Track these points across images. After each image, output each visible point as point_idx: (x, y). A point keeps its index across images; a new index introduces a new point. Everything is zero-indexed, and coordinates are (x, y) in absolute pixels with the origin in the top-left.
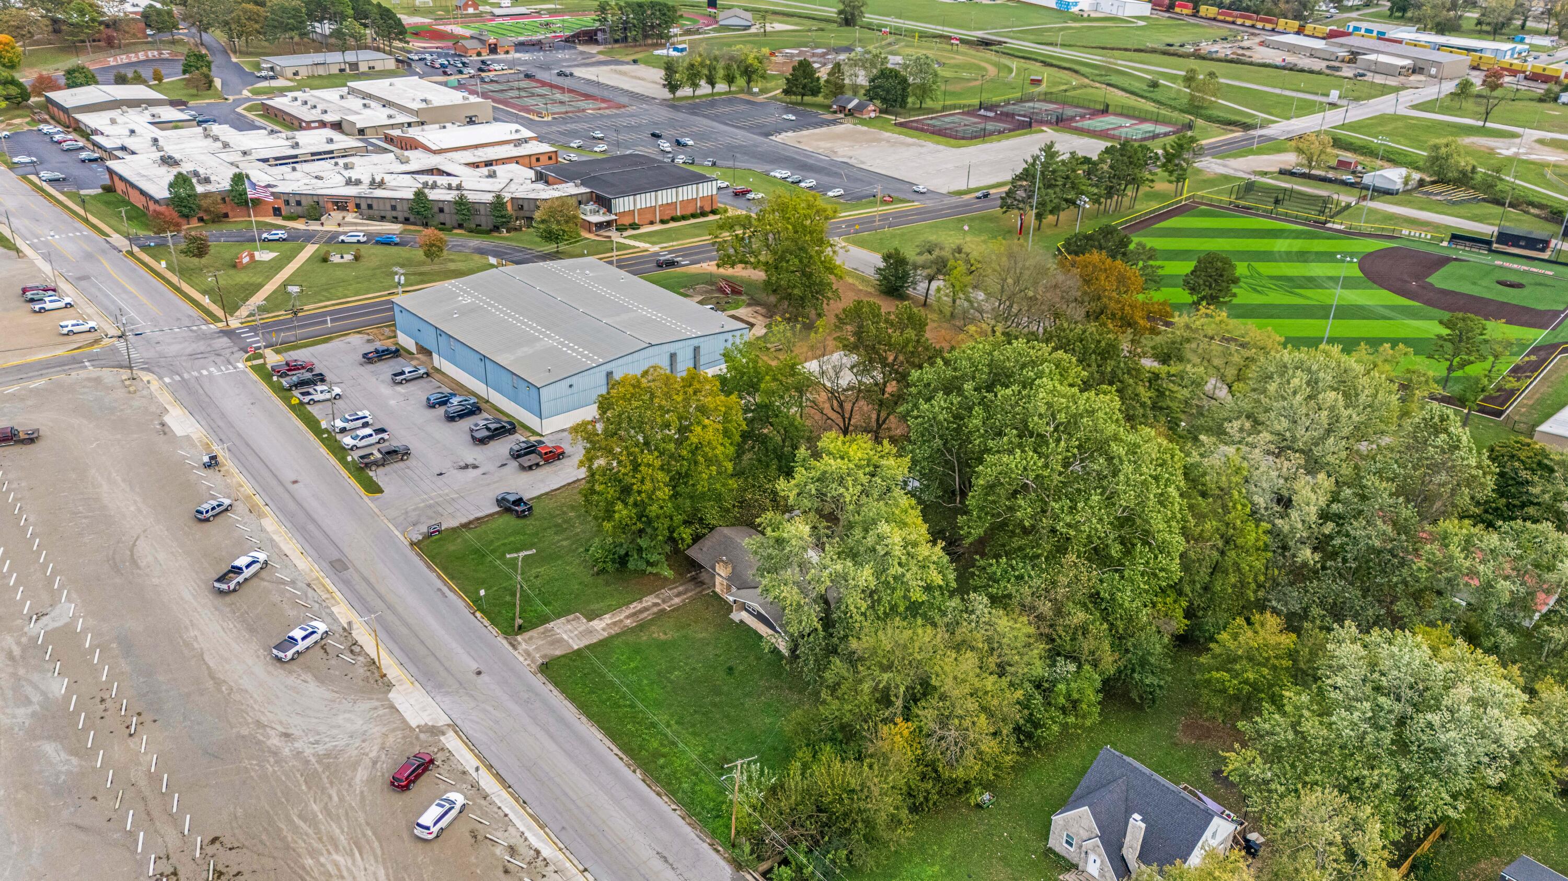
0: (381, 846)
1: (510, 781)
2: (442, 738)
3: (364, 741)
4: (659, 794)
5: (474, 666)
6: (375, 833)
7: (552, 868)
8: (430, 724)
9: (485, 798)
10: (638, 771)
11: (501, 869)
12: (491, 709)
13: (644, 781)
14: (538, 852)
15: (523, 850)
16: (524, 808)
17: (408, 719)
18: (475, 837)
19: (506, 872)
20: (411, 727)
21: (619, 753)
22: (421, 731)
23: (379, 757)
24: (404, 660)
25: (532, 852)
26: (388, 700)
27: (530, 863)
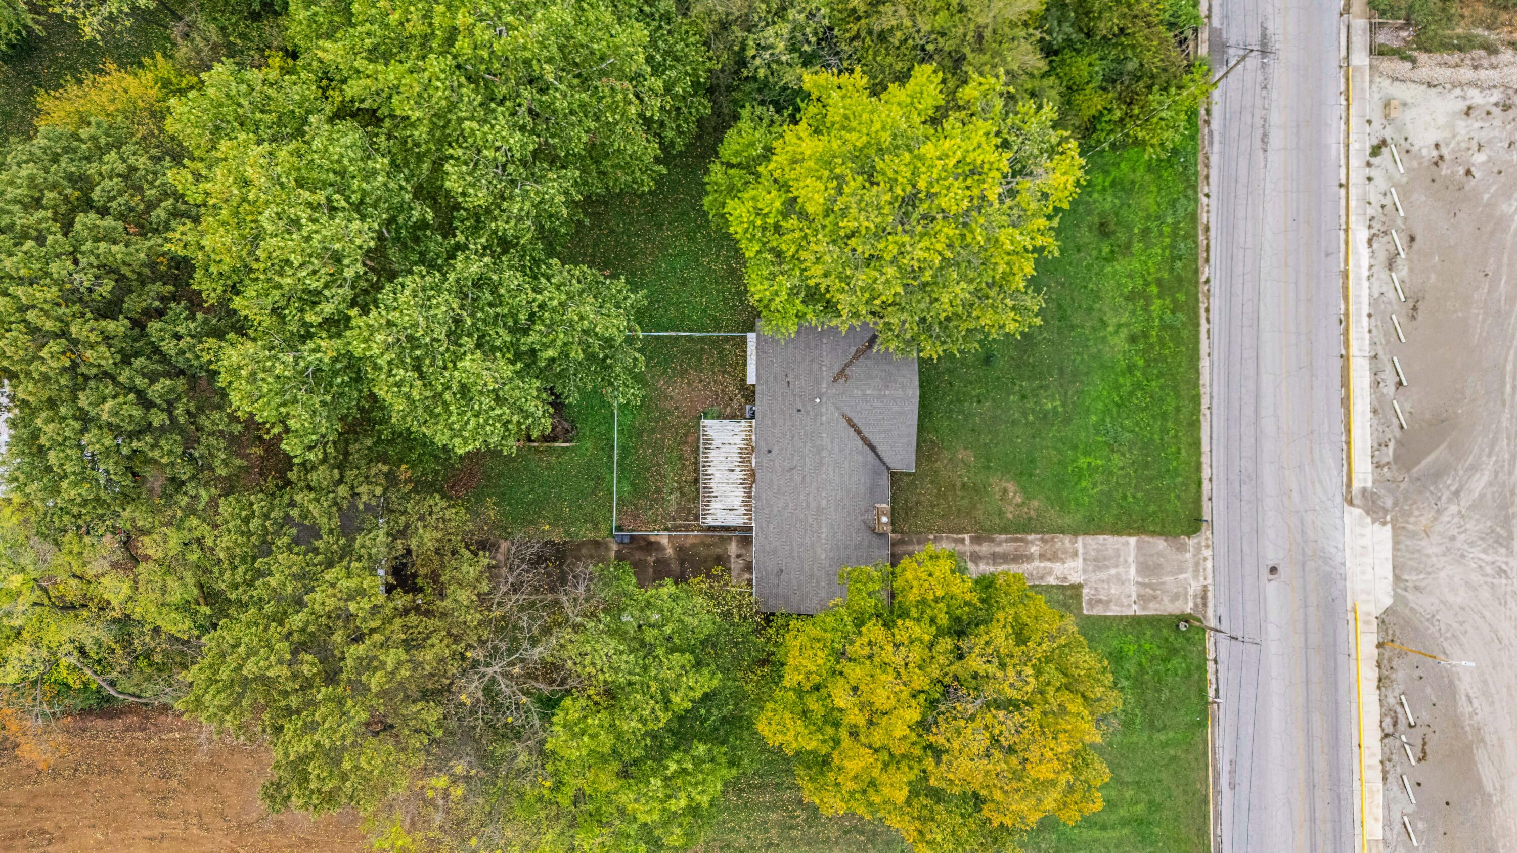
0: (1506, 360)
1: (1339, 363)
2: (1369, 485)
3: (1453, 538)
4: (1207, 229)
5: (1272, 588)
6: (1503, 384)
7: (1370, 212)
8: (1369, 520)
9: (1375, 357)
10: (1203, 279)
11: (1416, 245)
12: (1295, 495)
13: (1207, 260)
14: (1370, 241)
15: (1382, 256)
16: (1347, 315)
17: (1389, 545)
18: (1415, 308)
19: (1412, 239)
20: (1394, 528)
21: (1203, 321)
22: (1386, 511)
23: (1450, 500)
24: (1342, 658)
25: (1375, 245)
26: (1396, 596)
27: (1385, 233)
